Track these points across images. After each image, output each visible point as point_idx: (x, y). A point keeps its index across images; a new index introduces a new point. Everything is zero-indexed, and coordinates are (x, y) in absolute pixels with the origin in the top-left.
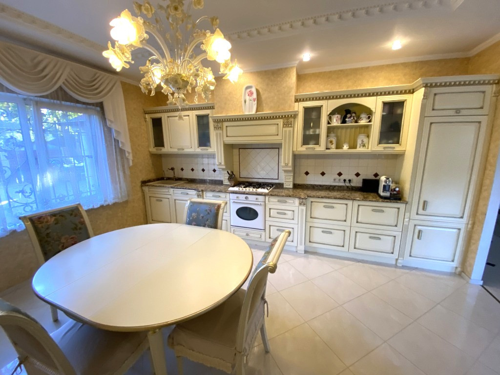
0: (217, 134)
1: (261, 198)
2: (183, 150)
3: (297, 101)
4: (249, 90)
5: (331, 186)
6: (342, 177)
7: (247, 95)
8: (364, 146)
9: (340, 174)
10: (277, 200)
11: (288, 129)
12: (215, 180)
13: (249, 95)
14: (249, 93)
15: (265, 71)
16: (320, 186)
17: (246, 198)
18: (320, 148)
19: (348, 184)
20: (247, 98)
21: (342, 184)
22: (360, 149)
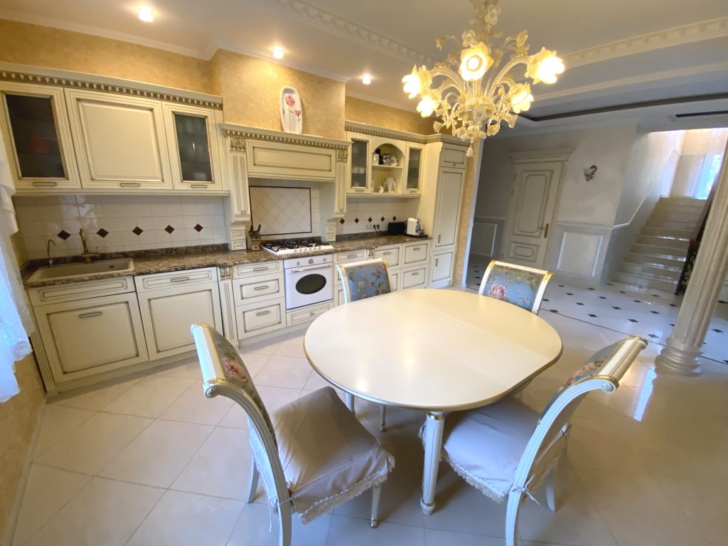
0: (235, 158)
1: (328, 257)
2: (139, 185)
3: (347, 129)
4: (287, 95)
5: (364, 233)
6: (373, 223)
7: (285, 102)
8: (393, 189)
9: (370, 220)
10: (346, 257)
11: (341, 164)
12: (204, 246)
13: (288, 103)
14: (288, 100)
15: (310, 75)
16: (356, 235)
17: (311, 262)
18: (368, 190)
19: (377, 230)
20: (287, 107)
21: (373, 230)
22: (391, 193)
